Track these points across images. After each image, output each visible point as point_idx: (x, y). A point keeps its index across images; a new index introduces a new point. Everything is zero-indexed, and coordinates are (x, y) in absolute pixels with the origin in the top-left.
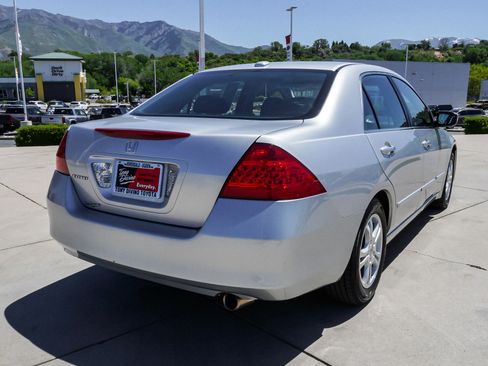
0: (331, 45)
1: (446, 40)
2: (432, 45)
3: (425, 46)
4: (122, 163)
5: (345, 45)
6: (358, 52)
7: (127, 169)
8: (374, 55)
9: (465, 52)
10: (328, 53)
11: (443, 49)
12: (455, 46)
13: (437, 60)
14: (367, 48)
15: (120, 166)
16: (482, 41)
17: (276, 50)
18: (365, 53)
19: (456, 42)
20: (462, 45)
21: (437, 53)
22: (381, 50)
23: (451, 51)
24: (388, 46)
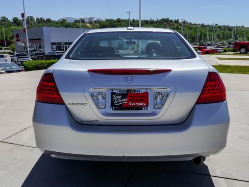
0: (36, 19)
1: (91, 18)
2: (86, 21)
3: (83, 21)
4: (114, 91)
5: (43, 20)
6: (51, 23)
7: (119, 95)
8: (58, 25)
9: (100, 24)
10: (34, 23)
11: (91, 23)
12: (95, 21)
13: (88, 28)
14: (55, 21)
15: (113, 94)
16: (106, 20)
17: (4, 21)
18: (54, 24)
19: (95, 19)
20: (98, 21)
21: (88, 24)
22: (62, 23)
23: (94, 24)
24: (65, 20)
